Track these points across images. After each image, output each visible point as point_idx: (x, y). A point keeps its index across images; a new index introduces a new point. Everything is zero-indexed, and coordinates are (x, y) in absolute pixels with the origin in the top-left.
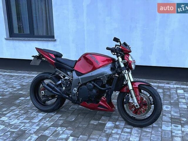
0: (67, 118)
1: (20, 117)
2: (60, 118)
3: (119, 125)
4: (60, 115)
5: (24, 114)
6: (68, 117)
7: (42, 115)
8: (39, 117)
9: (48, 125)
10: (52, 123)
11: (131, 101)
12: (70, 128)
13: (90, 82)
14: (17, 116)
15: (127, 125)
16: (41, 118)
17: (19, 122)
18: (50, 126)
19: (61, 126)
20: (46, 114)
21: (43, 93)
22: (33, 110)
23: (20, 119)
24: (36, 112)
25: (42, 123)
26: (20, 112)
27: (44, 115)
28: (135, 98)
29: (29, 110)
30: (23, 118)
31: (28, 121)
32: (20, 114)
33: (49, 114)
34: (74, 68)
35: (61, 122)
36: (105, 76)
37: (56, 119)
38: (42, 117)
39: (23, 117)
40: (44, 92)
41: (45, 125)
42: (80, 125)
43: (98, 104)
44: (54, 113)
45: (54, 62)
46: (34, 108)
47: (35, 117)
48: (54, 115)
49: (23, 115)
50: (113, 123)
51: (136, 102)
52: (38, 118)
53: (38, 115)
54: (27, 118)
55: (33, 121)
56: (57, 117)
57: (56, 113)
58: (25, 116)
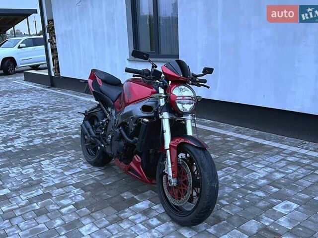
0: (105, 179)
2: (96, 177)
4: (102, 173)
5: (70, 161)
6: (107, 178)
8: (79, 169)
10: (79, 181)
11: (166, 170)
12: (89, 193)
14: (60, 163)
17: (52, 170)
18: (72, 184)
20: (91, 167)
23: (59, 166)
24: (83, 163)
25: (70, 178)
26: (71, 158)
27: (87, 168)
28: (170, 166)
30: (62, 167)
32: (67, 161)
35: (89, 183)
37: (91, 177)
38: (81, 170)
39: (64, 165)
41: (69, 181)
42: (105, 193)
43: (129, 166)
45: (93, 90)
47: (74, 168)
48: (97, 171)
50: (149, 205)
53: (81, 167)
54: (65, 168)
56: (97, 174)
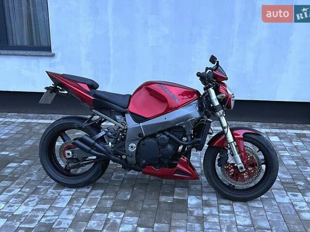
0: (116, 195)
1: (28, 200)
2: (104, 197)
3: (208, 200)
5: (32, 193)
6: (117, 193)
7: (68, 193)
8: (63, 197)
9: (89, 211)
10: (95, 206)
11: (230, 160)
12: (129, 212)
13: (162, 132)
14: (22, 199)
15: (221, 200)
16: (68, 198)
17: (30, 210)
18: (94, 212)
19: (113, 210)
20: (75, 190)
21: (69, 154)
22: (46, 184)
23: (29, 203)
24: (53, 189)
25: (77, 209)
26: (23, 190)
27: (72, 193)
28: (237, 156)
29: (38, 187)
30: (35, 203)
31: (47, 206)
32: (25, 195)
33: (79, 190)
34: (127, 108)
35: (109, 204)
36: (190, 121)
37: (98, 198)
38: (70, 197)
39: (34, 200)
40: (71, 153)
41: (83, 211)
42: (144, 206)
43: (175, 169)
44: (88, 188)
45: (93, 98)
46: (45, 182)
47: (56, 198)
48: (91, 191)
49: (32, 197)
50: (198, 198)
51: (241, 162)
52: (63, 199)
53: (61, 194)
54: (43, 201)
55: (57, 206)
56: (98, 194)
57: (91, 187)
58: (36, 198)
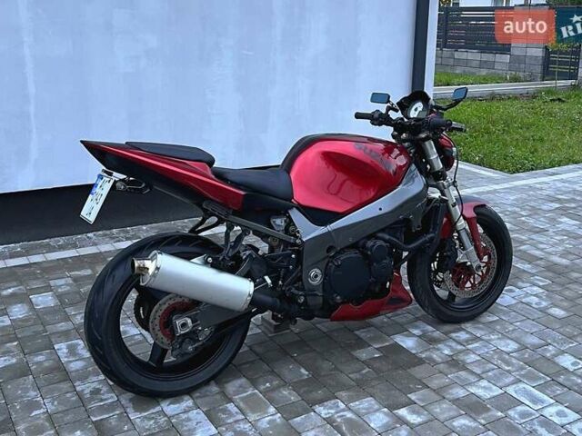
3: (425, 333)
11: (461, 258)
28: (472, 248)
34: (293, 199)
38: (198, 411)
40: (189, 321)
45: (243, 193)
50: (407, 336)
51: (477, 257)
